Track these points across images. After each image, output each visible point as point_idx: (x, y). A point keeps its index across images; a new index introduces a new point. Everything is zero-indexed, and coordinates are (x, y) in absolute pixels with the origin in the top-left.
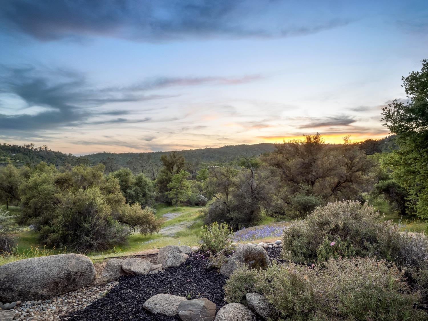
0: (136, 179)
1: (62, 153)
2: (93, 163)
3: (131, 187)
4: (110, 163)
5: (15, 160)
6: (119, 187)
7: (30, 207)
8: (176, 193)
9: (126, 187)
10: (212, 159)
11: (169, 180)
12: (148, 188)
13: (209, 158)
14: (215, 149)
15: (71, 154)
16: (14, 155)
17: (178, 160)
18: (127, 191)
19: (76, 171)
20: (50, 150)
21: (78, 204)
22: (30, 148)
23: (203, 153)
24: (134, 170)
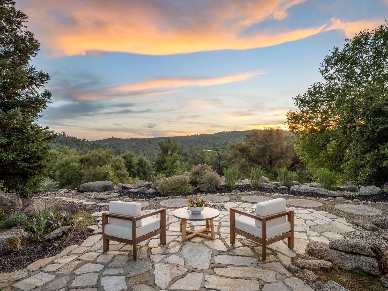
0: (138, 161)
2: (104, 147)
3: (134, 166)
4: (118, 147)
6: (124, 165)
7: (64, 178)
8: (169, 171)
9: (130, 166)
10: (207, 144)
11: (164, 162)
12: (148, 167)
13: (204, 143)
14: (210, 134)
15: (85, 139)
17: (172, 145)
18: (131, 169)
19: (94, 153)
20: (68, 136)
21: (97, 176)
23: (199, 139)
24: (138, 153)
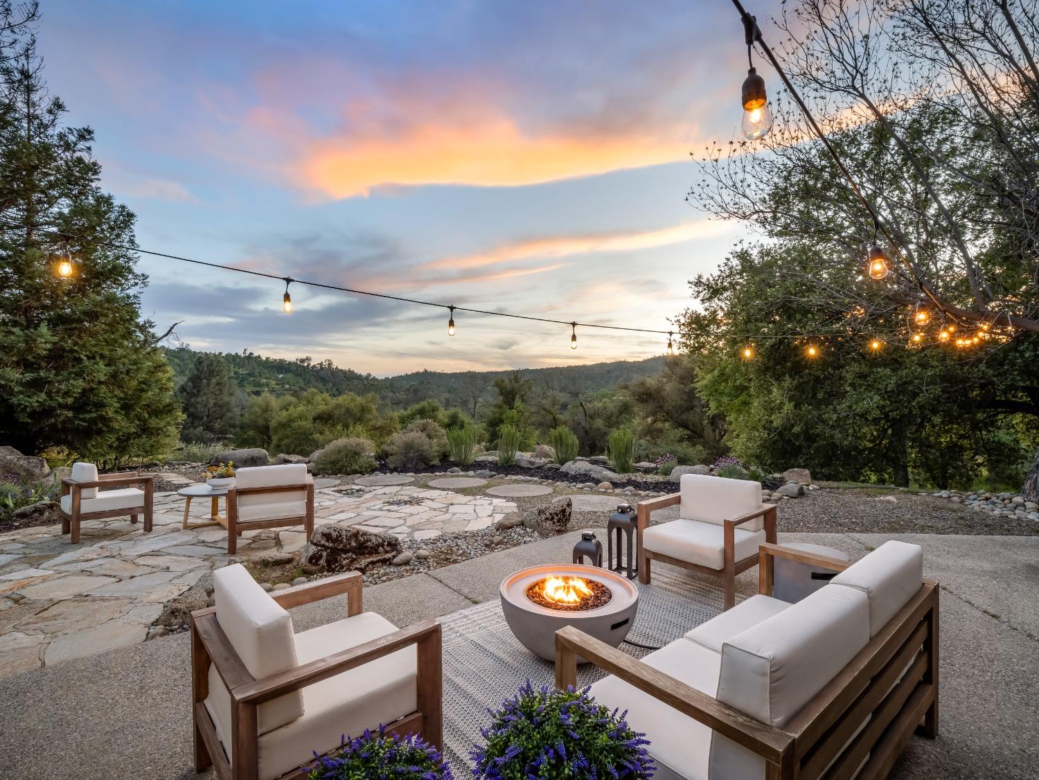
1: (356, 372)
5: (283, 384)
15: (370, 375)
16: (281, 376)
17: (522, 385)
20: (337, 368)
22: (306, 364)
24: (463, 403)
